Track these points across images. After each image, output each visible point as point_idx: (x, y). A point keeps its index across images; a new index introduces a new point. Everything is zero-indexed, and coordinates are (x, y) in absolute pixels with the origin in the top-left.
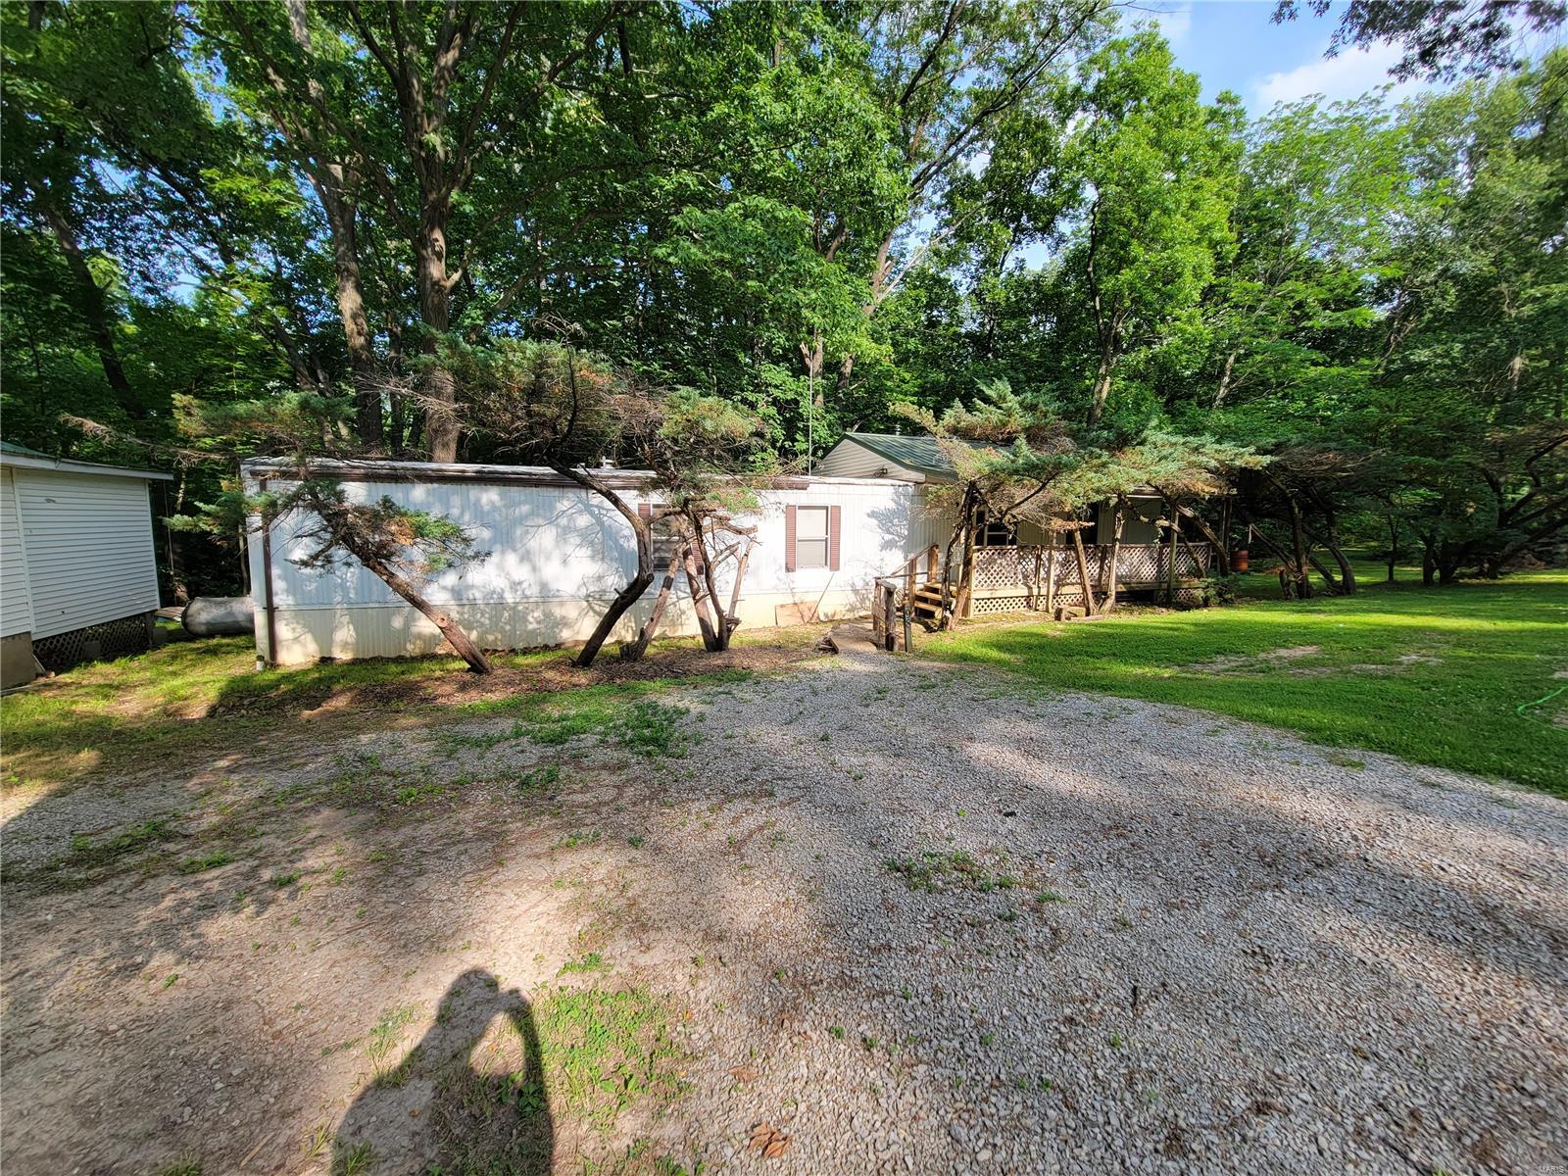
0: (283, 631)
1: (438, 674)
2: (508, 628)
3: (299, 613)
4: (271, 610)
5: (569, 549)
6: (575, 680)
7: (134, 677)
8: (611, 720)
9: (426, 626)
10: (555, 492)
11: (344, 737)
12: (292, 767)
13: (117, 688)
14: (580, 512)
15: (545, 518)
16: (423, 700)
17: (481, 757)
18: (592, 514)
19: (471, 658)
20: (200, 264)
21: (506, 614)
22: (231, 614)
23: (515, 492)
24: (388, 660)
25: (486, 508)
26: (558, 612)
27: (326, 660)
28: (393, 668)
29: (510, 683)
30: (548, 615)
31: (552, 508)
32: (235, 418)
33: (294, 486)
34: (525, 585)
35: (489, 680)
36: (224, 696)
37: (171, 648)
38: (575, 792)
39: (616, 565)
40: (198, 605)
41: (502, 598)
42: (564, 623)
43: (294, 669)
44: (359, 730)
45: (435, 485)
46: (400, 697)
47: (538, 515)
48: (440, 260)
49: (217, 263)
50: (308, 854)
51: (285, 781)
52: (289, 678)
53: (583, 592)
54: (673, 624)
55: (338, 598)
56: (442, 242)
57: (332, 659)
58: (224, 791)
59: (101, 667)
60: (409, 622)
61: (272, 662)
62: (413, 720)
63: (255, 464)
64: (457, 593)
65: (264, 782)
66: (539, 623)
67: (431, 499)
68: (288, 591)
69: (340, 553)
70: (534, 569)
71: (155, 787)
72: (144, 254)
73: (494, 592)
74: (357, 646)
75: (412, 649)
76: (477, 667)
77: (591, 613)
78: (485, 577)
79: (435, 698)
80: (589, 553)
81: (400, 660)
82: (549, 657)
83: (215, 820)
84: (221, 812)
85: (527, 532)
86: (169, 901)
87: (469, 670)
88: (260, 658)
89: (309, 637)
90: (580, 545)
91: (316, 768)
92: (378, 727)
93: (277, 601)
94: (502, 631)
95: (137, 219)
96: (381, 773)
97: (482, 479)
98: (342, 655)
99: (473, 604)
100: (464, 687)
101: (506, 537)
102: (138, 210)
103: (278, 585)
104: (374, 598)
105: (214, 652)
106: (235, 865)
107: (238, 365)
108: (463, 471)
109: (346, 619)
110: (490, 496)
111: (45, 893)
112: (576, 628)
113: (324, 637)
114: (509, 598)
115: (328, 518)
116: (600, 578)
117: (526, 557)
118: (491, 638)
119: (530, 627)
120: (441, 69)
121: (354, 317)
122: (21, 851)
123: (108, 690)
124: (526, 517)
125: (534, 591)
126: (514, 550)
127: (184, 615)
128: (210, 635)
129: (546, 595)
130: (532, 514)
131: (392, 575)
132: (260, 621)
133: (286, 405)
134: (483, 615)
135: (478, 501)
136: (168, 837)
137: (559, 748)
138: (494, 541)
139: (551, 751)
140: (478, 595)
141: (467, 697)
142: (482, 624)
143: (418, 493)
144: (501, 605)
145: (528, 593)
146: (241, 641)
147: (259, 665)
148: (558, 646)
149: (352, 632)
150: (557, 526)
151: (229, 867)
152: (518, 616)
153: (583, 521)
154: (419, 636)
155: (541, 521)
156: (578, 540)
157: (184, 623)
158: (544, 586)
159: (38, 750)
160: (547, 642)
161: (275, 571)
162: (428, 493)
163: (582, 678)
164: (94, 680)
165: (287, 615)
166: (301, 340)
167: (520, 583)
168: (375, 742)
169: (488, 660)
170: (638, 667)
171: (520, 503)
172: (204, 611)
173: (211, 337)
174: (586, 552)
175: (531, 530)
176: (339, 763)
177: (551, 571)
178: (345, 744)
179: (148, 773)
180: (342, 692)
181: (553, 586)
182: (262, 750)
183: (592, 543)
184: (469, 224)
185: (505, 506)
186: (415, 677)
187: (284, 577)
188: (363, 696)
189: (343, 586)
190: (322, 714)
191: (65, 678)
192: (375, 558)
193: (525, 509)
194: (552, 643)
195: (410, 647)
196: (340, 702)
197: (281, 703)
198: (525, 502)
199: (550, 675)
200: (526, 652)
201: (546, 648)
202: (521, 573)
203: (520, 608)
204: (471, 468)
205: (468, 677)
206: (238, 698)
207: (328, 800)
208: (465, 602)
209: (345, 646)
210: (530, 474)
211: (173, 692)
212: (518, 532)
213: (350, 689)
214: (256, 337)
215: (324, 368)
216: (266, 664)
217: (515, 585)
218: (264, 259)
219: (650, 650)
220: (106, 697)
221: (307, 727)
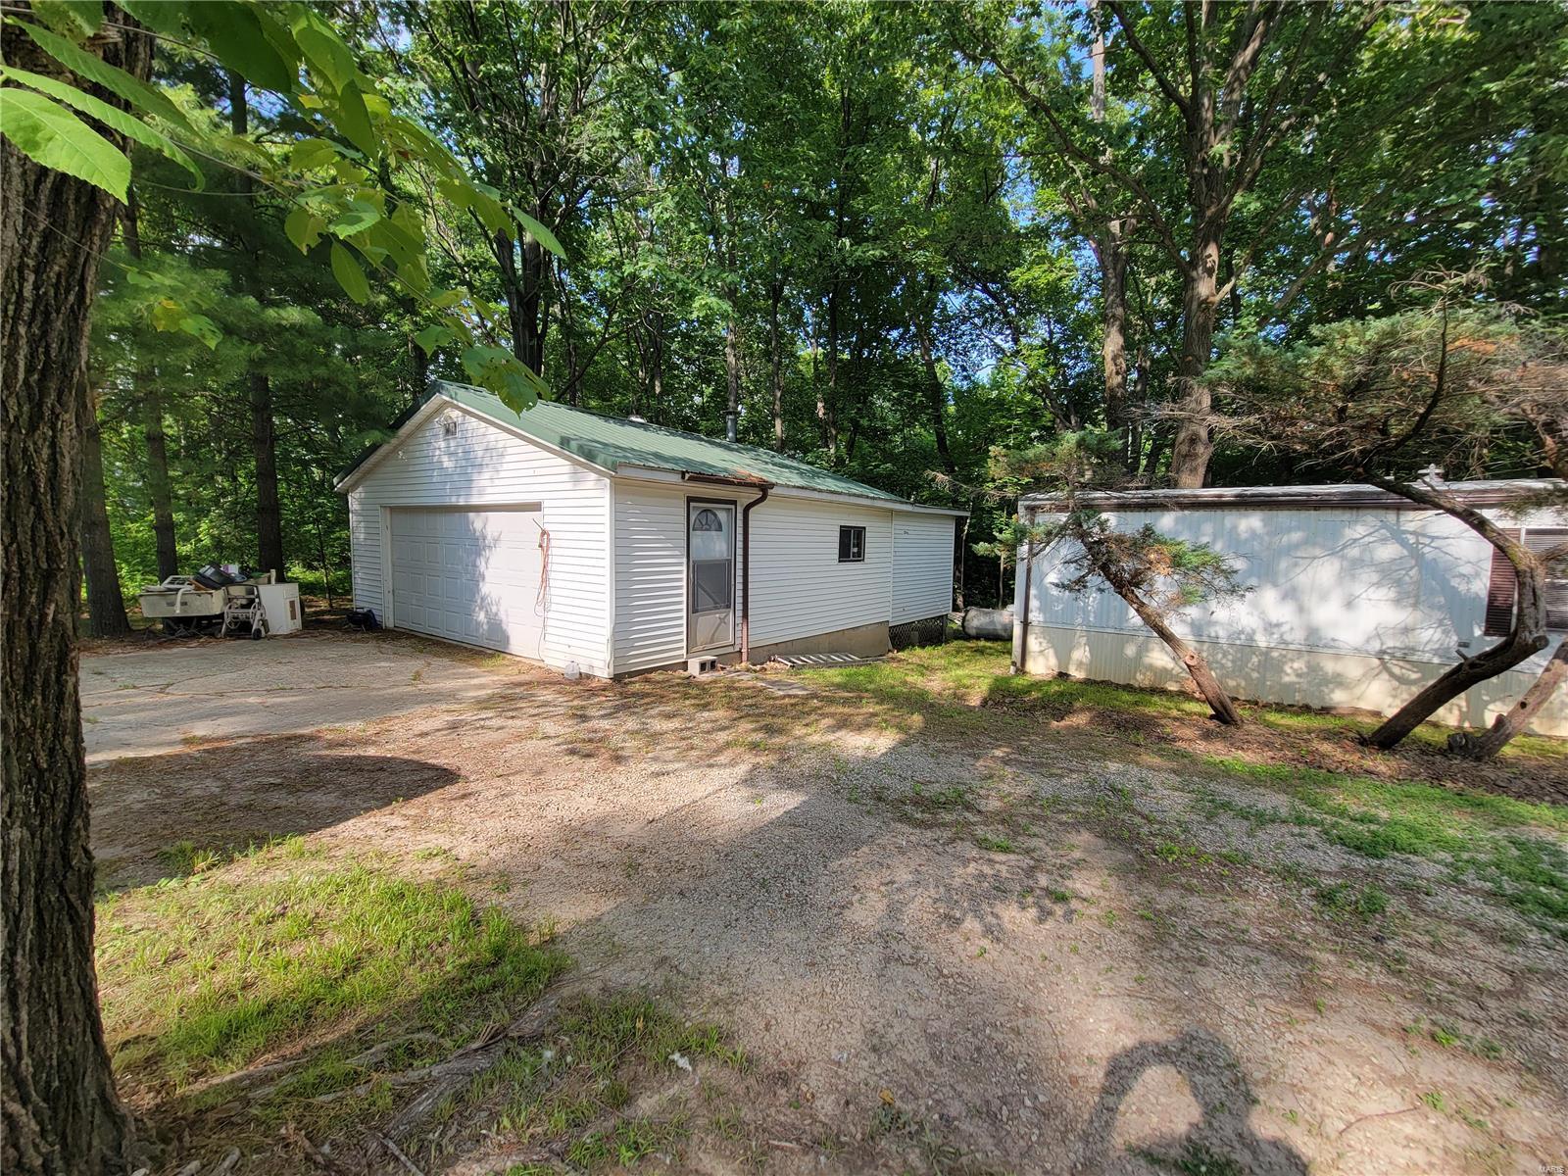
0: (1033, 643)
1: (1175, 713)
2: (1255, 675)
3: (1047, 630)
4: (1026, 624)
5: (1358, 589)
6: (1368, 763)
7: (936, 662)
8: (1463, 848)
9: (1160, 657)
10: (1346, 516)
11: (1093, 759)
12: (1051, 775)
13: (927, 668)
14: (1384, 540)
15: (1323, 547)
16: (1161, 739)
17: (1251, 834)
18: (1404, 543)
19: (1218, 705)
20: (999, 349)
21: (1255, 659)
22: (992, 622)
23: (1284, 517)
24: (1118, 686)
25: (1244, 536)
26: (1330, 666)
27: (1063, 676)
28: (1126, 697)
29: (1268, 745)
30: (1314, 669)
31: (1336, 534)
32: (1027, 462)
33: (1063, 517)
34: (1285, 628)
35: (1239, 734)
36: (993, 691)
37: (956, 644)
38: (1419, 945)
39: (1439, 615)
40: (973, 612)
41: (1252, 639)
42: (1339, 681)
43: (1038, 678)
44: (1105, 756)
45: (1186, 512)
46: (1137, 728)
47: (1314, 544)
48: (1210, 276)
49: (1007, 346)
50: (1074, 874)
51: (1047, 788)
52: (1037, 685)
53: (1376, 646)
54: (1552, 717)
55: (1080, 620)
56: (1215, 257)
57: (1067, 675)
58: (1002, 779)
59: (918, 651)
60: (1143, 650)
61: (1021, 670)
62: (1157, 761)
63: (1035, 499)
64: (1197, 629)
65: (1031, 783)
66: (1299, 675)
67: (1180, 528)
68: (1040, 610)
69: (1095, 580)
70: (1301, 609)
71: (955, 758)
72: (966, 352)
73: (1242, 632)
74: (1090, 667)
75: (1142, 679)
76: (1223, 715)
77: (1385, 676)
78: (1233, 616)
79: (1174, 740)
80: (1392, 594)
81: (1129, 688)
82: (1317, 723)
83: (998, 804)
84: (1001, 799)
85: (1296, 565)
86: (972, 868)
87: (1212, 717)
88: (1014, 664)
89: (1051, 652)
90: (1378, 584)
91: (1072, 784)
92: (1123, 758)
93: (1032, 616)
94: (1247, 678)
95: (963, 327)
96: (1134, 811)
97: (1242, 504)
98: (1077, 674)
99: (1215, 642)
100: (1207, 735)
101: (1266, 569)
102: (965, 320)
103: (1034, 603)
104: (1111, 623)
105: (981, 651)
106: (1016, 857)
107: (1016, 422)
108: (1220, 496)
109: (1083, 640)
110: (1251, 522)
111: (900, 821)
112: (1357, 691)
113: (1063, 655)
114: (1262, 641)
115: (1090, 547)
116: (1406, 630)
117: (1291, 594)
118: (1232, 683)
119: (1287, 679)
120: (1237, 71)
121: (1115, 358)
122: (888, 781)
123: (924, 669)
124: (1297, 546)
125: (1297, 637)
126: (1275, 585)
127: (964, 619)
128: (978, 638)
129: (1314, 643)
130: (1306, 542)
131: (1142, 604)
132: (1017, 631)
133: (1065, 445)
134: (1224, 656)
135: (1235, 528)
136: (968, 807)
137: (1375, 862)
138: (1250, 573)
139: (1359, 862)
140: (1221, 633)
141: (1211, 748)
142: (1223, 666)
143: (1166, 522)
144: (1249, 647)
145: (1288, 637)
146: (998, 645)
147: (1012, 669)
148: (1325, 711)
149: (1087, 654)
150: (1343, 557)
151: (1012, 856)
152: (1270, 663)
153: (1388, 552)
154: (1150, 667)
155: (1318, 552)
156: (1375, 577)
157: (963, 626)
158: (1312, 632)
159: (891, 706)
160: (1308, 701)
161: (1033, 592)
162: (1177, 521)
163: (1381, 763)
164: (915, 660)
165: (1037, 630)
166: (1060, 392)
167: (1278, 625)
168: (1124, 774)
169: (1239, 712)
170: (1488, 771)
171: (1289, 530)
172: (977, 619)
173: (1000, 403)
174: (1386, 593)
175: (1301, 561)
176: (1091, 786)
177: (1327, 614)
178: (1095, 767)
179: (952, 745)
180: (1082, 710)
181: (1329, 633)
182: (1024, 750)
183: (1398, 583)
184: (1244, 227)
185: (1267, 534)
186: (1150, 711)
187: (1038, 597)
188: (1102, 718)
189: (1085, 610)
190: (1068, 728)
191: (901, 655)
192: (1126, 586)
193: (1296, 536)
194: (1315, 704)
195: (1139, 677)
196: (1080, 720)
197: (1032, 708)
198: (1299, 528)
199: (1326, 747)
200: (1280, 708)
201: (1306, 709)
202: (1280, 612)
203: (1275, 654)
204: (1229, 492)
205: (1212, 725)
206: (1003, 696)
207: (1084, 822)
208: (1205, 638)
209: (1080, 665)
210: (1308, 495)
211: (958, 679)
212: (1283, 564)
213: (1089, 709)
214: (1028, 397)
215: (1076, 413)
216: (1017, 670)
217: (1270, 627)
218: (1041, 330)
219: (1508, 751)
220: (923, 675)
221: (1057, 737)
